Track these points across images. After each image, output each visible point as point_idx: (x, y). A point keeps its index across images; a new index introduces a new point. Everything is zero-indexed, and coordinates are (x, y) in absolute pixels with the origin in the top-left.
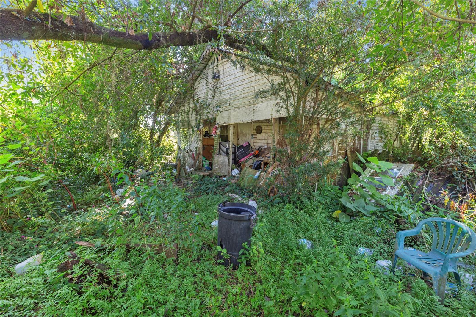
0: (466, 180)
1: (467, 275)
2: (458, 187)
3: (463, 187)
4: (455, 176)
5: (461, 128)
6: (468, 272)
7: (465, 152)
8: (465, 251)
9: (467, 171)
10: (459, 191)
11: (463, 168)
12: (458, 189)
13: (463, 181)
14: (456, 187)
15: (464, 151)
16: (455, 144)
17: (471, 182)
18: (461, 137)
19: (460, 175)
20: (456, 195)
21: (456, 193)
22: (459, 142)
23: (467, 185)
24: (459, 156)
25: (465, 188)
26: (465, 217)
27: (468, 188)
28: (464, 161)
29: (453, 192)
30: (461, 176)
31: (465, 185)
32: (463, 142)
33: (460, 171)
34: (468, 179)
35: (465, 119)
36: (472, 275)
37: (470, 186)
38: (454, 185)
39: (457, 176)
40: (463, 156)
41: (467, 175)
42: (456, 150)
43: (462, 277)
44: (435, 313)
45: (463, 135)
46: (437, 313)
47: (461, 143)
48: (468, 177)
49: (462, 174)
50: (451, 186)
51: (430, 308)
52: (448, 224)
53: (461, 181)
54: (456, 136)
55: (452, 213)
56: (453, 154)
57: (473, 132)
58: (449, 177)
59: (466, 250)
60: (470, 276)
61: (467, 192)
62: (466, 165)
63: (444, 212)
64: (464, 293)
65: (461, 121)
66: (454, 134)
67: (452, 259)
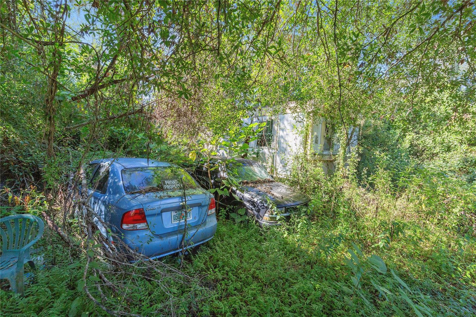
0: (23, 173)
1: (39, 258)
2: (16, 181)
3: (22, 180)
4: (12, 170)
5: (10, 123)
6: (39, 254)
7: (19, 147)
8: (35, 238)
9: (23, 165)
10: (18, 185)
11: (19, 161)
12: (17, 182)
13: (21, 174)
14: (14, 182)
15: (17, 145)
16: (7, 138)
17: (28, 174)
18: (12, 131)
19: (16, 169)
20: (16, 190)
21: (16, 187)
22: (11, 136)
23: (24, 178)
24: (13, 150)
25: (24, 181)
26: (29, 208)
27: (26, 180)
28: (19, 155)
29: (13, 187)
30: (18, 170)
31: (23, 178)
32: (14, 136)
33: (16, 165)
34: (25, 172)
35: (14, 114)
36: (42, 255)
37: (27, 177)
38: (13, 180)
39: (14, 170)
40: (17, 150)
41: (23, 168)
42: (9, 144)
43: (35, 262)
44: (18, 311)
45: (14, 130)
46: (19, 309)
47: (14, 138)
48: (24, 170)
49: (19, 168)
50: (9, 181)
51: (12, 310)
52: (16, 220)
53: (18, 175)
54: (7, 130)
55: (17, 207)
56: (6, 149)
57: (23, 127)
58: (6, 172)
59: (36, 236)
60: (41, 257)
61: (25, 184)
62: (21, 158)
63: (7, 209)
64: (40, 274)
65: (10, 116)
66: (4, 128)
67: (25, 251)
